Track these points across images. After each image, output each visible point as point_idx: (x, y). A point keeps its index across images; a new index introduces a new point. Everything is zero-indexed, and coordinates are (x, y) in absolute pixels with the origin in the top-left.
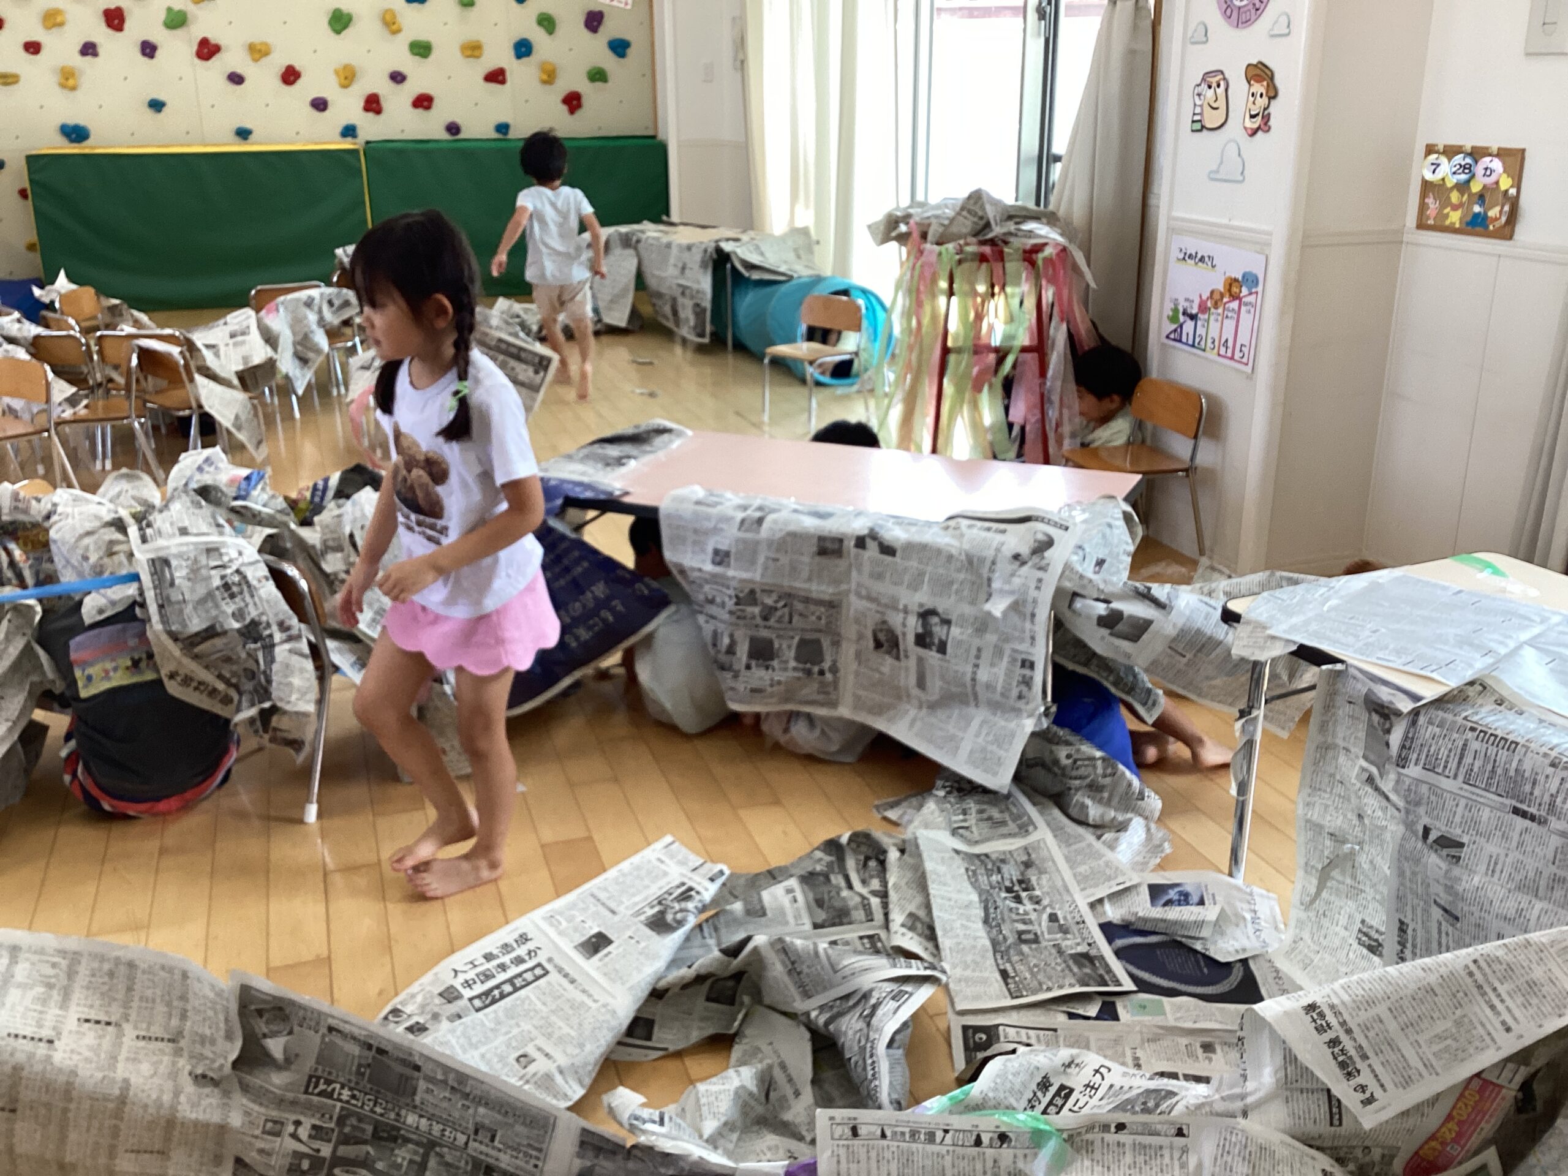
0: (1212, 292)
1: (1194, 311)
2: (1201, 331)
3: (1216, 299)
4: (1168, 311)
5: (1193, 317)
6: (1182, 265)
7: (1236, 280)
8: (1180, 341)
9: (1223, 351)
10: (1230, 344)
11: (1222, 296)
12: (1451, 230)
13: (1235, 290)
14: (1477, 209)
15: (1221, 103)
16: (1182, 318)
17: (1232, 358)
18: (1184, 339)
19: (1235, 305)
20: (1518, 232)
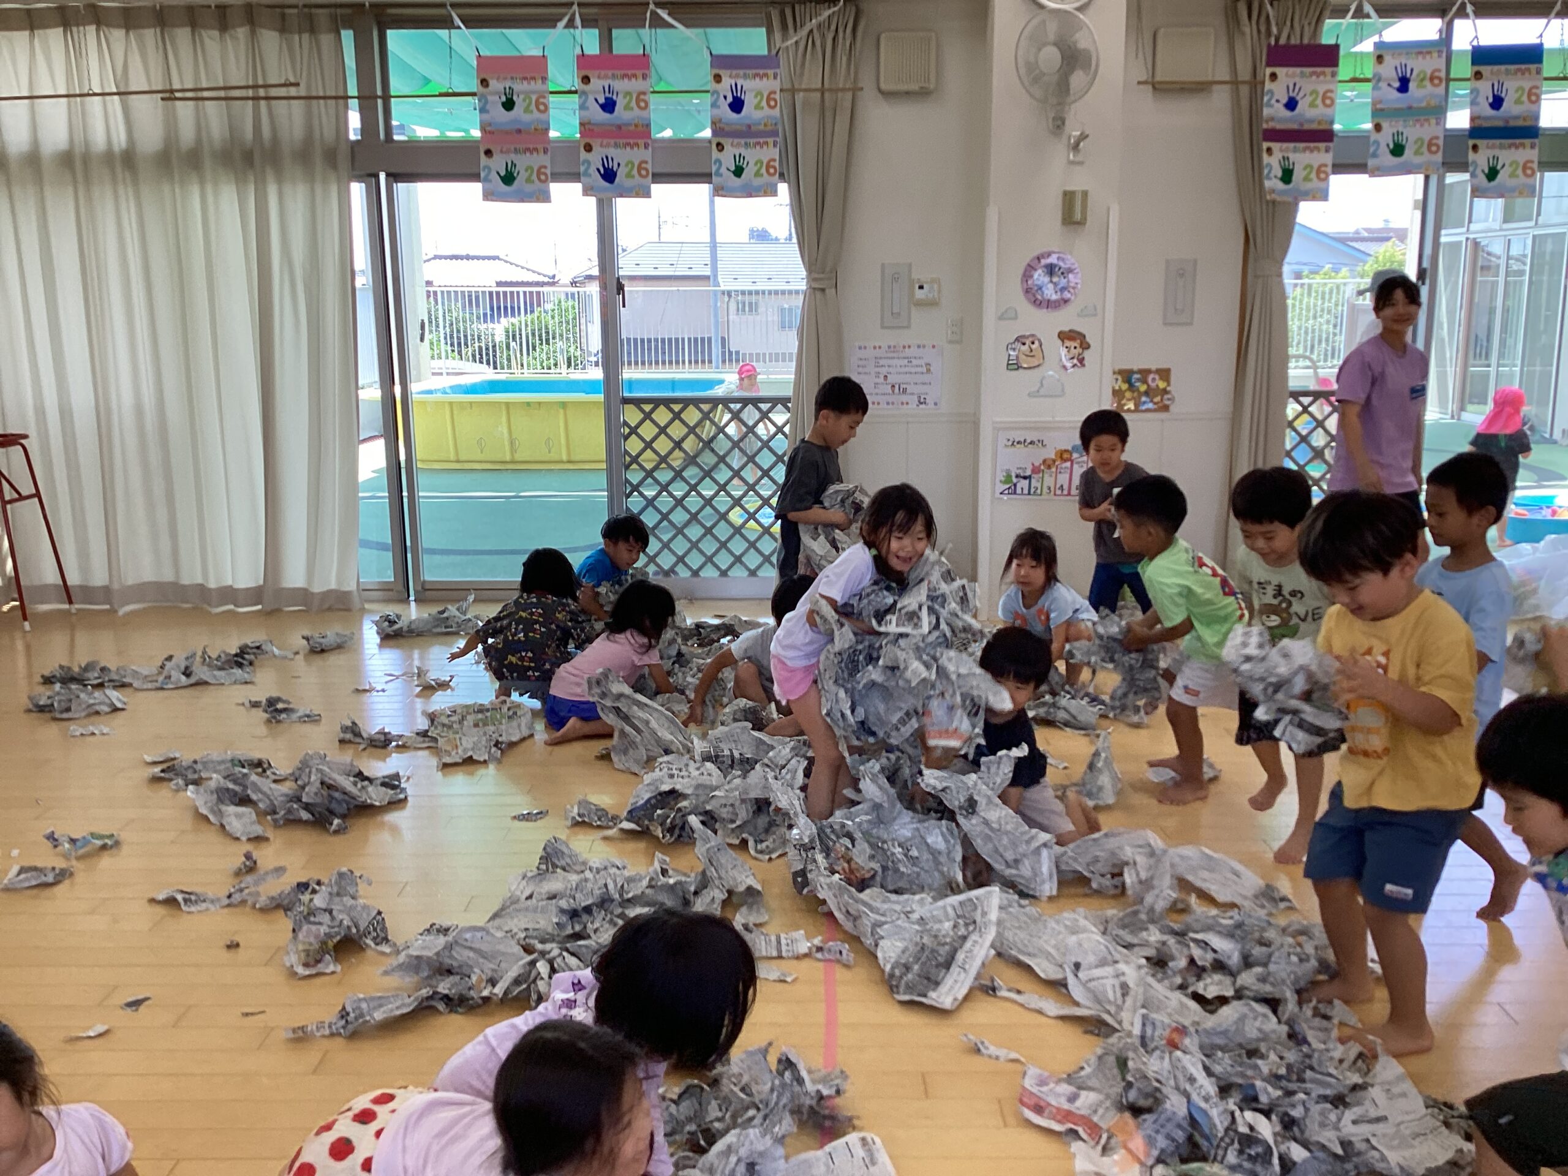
0: (1044, 461)
1: (1028, 473)
2: (1034, 483)
3: (1048, 464)
4: (1001, 476)
5: (1025, 478)
6: (1012, 449)
7: (1066, 451)
8: (1015, 493)
9: (1059, 492)
10: (1066, 487)
11: (1054, 461)
13: (1065, 456)
15: (1038, 354)
16: (1015, 480)
17: (1069, 494)
18: (1019, 491)
19: (1068, 464)
20: (1172, 408)
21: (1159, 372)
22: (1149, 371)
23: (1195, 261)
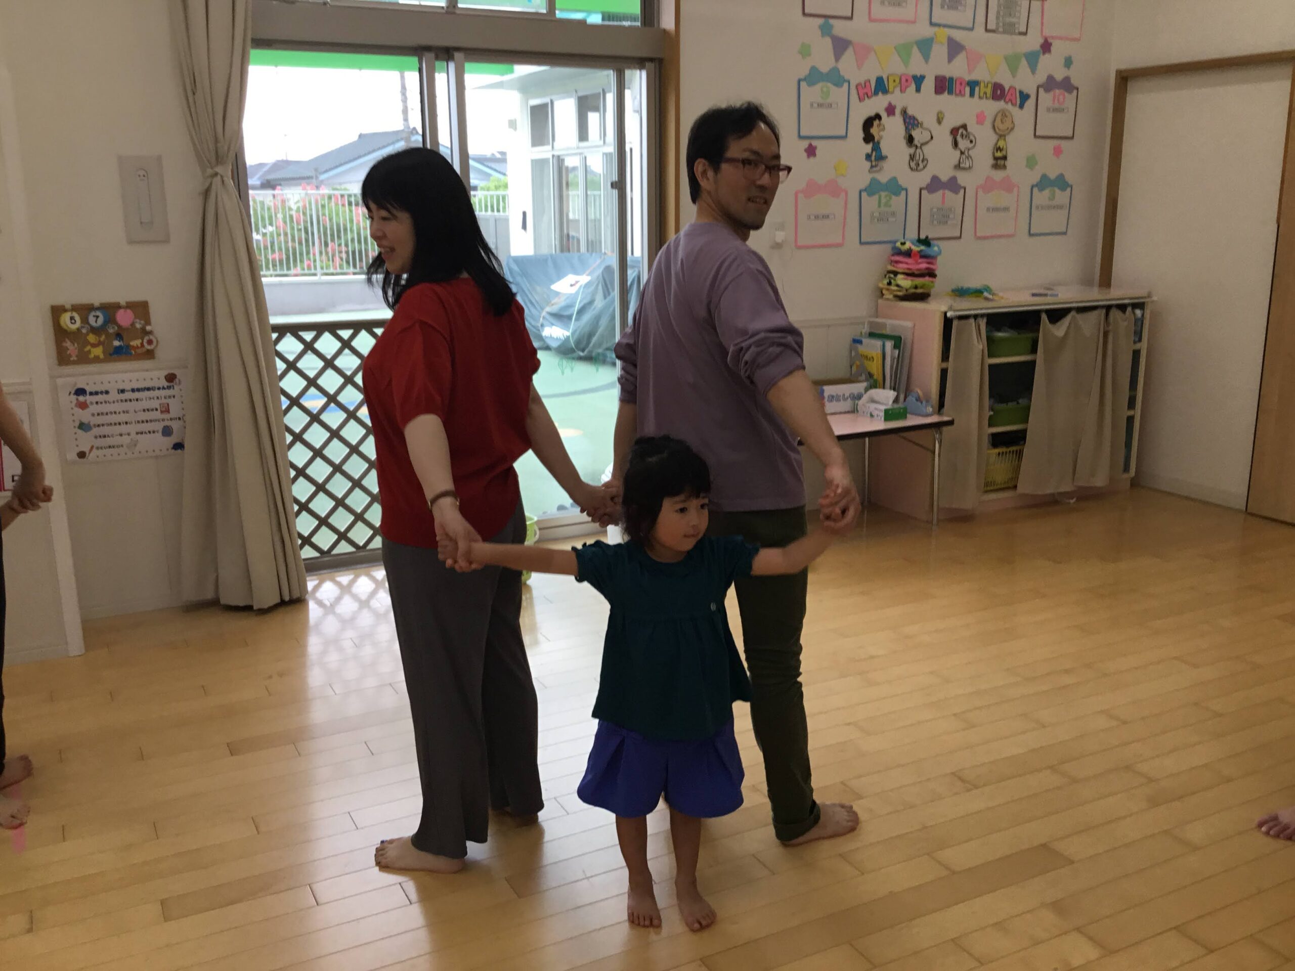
12: (97, 360)
14: (117, 343)
20: (159, 353)
21: (131, 306)
22: (117, 307)
23: (159, 158)
